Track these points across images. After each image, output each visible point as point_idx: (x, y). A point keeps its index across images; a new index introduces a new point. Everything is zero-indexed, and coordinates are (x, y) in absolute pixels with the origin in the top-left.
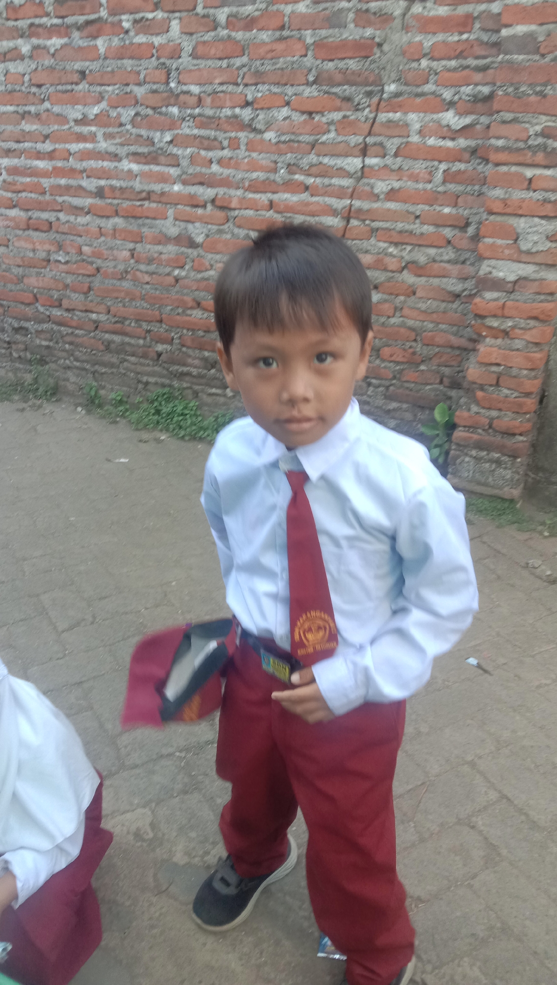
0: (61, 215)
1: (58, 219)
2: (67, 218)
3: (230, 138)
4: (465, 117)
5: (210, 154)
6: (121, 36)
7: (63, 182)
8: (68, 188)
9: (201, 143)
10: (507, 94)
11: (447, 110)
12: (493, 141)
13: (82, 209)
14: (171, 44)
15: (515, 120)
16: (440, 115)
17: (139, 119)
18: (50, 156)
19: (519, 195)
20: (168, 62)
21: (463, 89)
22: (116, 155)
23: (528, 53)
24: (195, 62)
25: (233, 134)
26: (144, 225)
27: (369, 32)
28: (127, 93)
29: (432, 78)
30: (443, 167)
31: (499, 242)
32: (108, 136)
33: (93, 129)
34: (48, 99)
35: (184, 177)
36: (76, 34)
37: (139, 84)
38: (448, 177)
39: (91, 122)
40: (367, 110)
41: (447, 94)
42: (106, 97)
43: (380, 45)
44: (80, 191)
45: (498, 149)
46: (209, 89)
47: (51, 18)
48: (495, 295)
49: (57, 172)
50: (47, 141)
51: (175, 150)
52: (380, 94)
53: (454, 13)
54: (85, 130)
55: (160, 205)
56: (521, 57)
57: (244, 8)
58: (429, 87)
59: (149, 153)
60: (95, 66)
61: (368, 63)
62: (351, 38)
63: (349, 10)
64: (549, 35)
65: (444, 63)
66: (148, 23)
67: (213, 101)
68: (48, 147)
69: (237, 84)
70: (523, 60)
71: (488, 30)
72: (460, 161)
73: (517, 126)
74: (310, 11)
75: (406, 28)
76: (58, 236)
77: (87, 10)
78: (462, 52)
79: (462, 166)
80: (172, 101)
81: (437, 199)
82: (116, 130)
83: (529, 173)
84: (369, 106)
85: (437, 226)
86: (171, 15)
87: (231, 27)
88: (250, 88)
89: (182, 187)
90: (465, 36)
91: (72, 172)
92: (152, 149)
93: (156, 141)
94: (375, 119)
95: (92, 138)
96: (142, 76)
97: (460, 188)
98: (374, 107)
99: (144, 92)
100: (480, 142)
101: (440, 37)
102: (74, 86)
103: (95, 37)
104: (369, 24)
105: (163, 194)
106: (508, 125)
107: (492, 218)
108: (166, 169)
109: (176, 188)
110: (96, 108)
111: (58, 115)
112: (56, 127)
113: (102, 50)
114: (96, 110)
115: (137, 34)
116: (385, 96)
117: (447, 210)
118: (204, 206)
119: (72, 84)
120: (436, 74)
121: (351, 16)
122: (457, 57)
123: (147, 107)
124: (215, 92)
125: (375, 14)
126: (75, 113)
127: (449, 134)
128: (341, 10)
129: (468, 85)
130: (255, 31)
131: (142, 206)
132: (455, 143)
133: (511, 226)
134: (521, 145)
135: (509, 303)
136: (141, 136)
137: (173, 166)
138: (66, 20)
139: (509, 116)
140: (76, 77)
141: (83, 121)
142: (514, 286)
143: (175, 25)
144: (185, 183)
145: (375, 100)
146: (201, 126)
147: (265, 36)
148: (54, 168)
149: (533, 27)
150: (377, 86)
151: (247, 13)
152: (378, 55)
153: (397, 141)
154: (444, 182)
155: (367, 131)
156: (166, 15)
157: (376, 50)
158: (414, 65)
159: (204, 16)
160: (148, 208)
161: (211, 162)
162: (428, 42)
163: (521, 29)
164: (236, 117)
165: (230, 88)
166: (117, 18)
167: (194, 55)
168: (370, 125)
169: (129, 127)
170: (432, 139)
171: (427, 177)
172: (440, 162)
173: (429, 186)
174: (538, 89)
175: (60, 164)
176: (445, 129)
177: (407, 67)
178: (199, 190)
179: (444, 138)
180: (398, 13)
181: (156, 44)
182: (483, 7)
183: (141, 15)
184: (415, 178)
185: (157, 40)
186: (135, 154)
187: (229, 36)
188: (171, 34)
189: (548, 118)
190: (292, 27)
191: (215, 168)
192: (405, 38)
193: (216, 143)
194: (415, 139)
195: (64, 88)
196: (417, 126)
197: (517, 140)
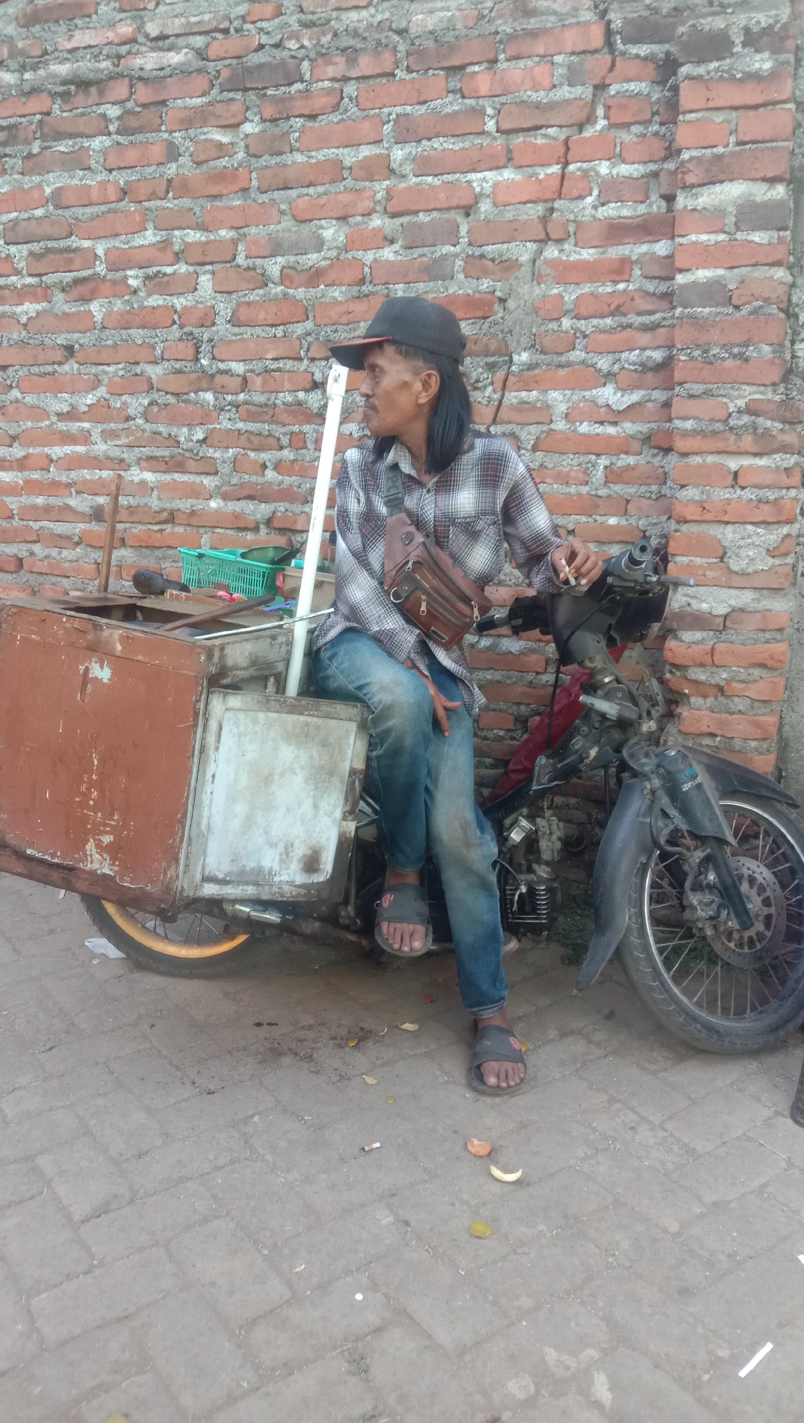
0: (37, 548)
1: (32, 554)
2: (47, 552)
3: (292, 433)
4: (631, 393)
5: (265, 456)
6: (127, 298)
7: (40, 501)
8: (47, 509)
9: (249, 440)
10: (692, 359)
11: (605, 385)
12: (678, 423)
13: (69, 538)
14: (200, 306)
15: (708, 393)
16: (594, 392)
17: (155, 409)
18: (21, 464)
19: (723, 494)
20: (196, 331)
21: (624, 355)
22: (122, 461)
23: (716, 305)
24: (236, 330)
25: (296, 428)
26: (164, 558)
27: (485, 284)
28: (136, 375)
29: (580, 343)
30: (603, 461)
31: (698, 560)
32: (107, 435)
33: (86, 425)
34: (17, 387)
35: (224, 488)
36: (59, 297)
37: (155, 362)
38: (612, 476)
39: (82, 416)
40: (490, 388)
41: (603, 363)
42: (106, 382)
43: (502, 301)
44: (66, 513)
45: (686, 434)
46: (257, 366)
47: (23, 276)
48: (698, 635)
49: (31, 487)
50: (16, 445)
51: (210, 452)
52: (506, 367)
53: (603, 256)
54: (75, 426)
55: (189, 529)
56: (707, 310)
57: (304, 257)
58: (577, 355)
59: (172, 457)
60: (87, 339)
61: (487, 325)
62: (461, 292)
63: (456, 255)
64: (742, 282)
65: (595, 321)
66: (166, 279)
67: (264, 382)
68: (17, 452)
69: (300, 359)
70: (710, 313)
71: (655, 278)
72: (627, 453)
73: (710, 402)
74: (399, 258)
75: (537, 277)
76: (32, 578)
77: (76, 266)
78: (619, 306)
79: (631, 460)
80: (204, 384)
81: (597, 506)
82: (121, 426)
83: (733, 464)
84: (492, 383)
85: (600, 543)
86: (198, 268)
87: (288, 283)
88: (317, 363)
89: (222, 504)
90: (621, 286)
91: (54, 487)
92: (176, 450)
93: (182, 439)
94: (500, 402)
95: (85, 438)
96: (158, 351)
97: (631, 490)
98: (499, 385)
99: (162, 373)
100: (653, 425)
101: (587, 288)
102: (56, 367)
103: (86, 300)
104: (486, 273)
105: (193, 513)
106: (697, 401)
107: (684, 528)
108: (197, 479)
109: (213, 504)
110: (91, 396)
111: (32, 407)
112: (30, 424)
113: (98, 317)
114: (90, 399)
115: (149, 295)
116: (514, 368)
117: (612, 521)
118: (256, 529)
119: (54, 363)
120: (585, 336)
121: (459, 263)
122: (612, 314)
123: (167, 393)
124: (267, 371)
125: (493, 260)
126: (59, 404)
127: (610, 417)
128: (445, 257)
129: (632, 350)
130: (322, 287)
131: (161, 530)
132: (618, 428)
133: (713, 538)
134: (719, 426)
135: (720, 647)
136: (160, 434)
137: (208, 474)
138: (44, 278)
139: (697, 388)
140: (59, 355)
141: (72, 415)
142: (725, 622)
143: (206, 282)
144: (225, 497)
145: (500, 375)
146: (250, 417)
147: (337, 293)
148: (26, 482)
149: (721, 272)
150: (501, 355)
151: (310, 263)
152: (500, 315)
153: (533, 429)
154: (607, 481)
155: (491, 417)
156: (191, 269)
157: (497, 307)
158: (553, 326)
159: (248, 269)
160: (171, 534)
161: (264, 466)
162: (570, 295)
163: (703, 275)
164: (300, 403)
165: (289, 364)
166: (121, 274)
167: (234, 321)
168: (494, 409)
169: (140, 421)
170: (585, 424)
171: (581, 476)
172: (598, 455)
173: (584, 490)
174: (736, 350)
175: (35, 476)
176: (603, 410)
177: (543, 328)
178: (248, 507)
179: (602, 423)
180: (524, 258)
181: (179, 307)
182: (644, 248)
183: (155, 269)
184: (564, 479)
185: (179, 302)
186: (150, 458)
187: (285, 294)
188: (200, 292)
189: (755, 388)
190: (375, 281)
191: (270, 474)
192: (538, 291)
193: (271, 440)
194: (560, 425)
195: (42, 369)
196: (563, 408)
197: (712, 420)
